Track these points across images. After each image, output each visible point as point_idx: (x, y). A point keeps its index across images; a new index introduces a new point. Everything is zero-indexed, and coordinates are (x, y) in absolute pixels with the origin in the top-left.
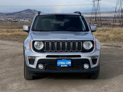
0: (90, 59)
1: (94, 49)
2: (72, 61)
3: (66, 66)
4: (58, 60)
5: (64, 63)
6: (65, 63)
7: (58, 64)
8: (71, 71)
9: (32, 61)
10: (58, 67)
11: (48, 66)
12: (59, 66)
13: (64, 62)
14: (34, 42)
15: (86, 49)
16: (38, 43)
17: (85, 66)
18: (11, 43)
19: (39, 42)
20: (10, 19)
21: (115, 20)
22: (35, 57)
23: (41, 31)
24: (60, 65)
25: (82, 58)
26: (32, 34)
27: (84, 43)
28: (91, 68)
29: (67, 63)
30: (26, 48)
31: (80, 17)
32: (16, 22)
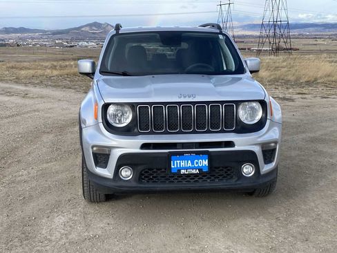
0: (257, 150)
1: (268, 122)
2: (211, 157)
3: (194, 171)
4: (173, 157)
5: (190, 164)
6: (192, 163)
7: (172, 167)
8: (208, 184)
9: (102, 157)
10: (174, 174)
11: (146, 172)
12: (176, 171)
13: (189, 162)
14: (106, 106)
15: (246, 122)
16: (117, 110)
17: (245, 170)
18: (58, 93)
19: (119, 108)
20: (61, 41)
21: (261, 41)
22: (110, 148)
23: (124, 74)
24: (179, 171)
25: (236, 148)
26: (101, 83)
27: (241, 107)
28: (262, 173)
29: (197, 163)
30: (85, 122)
31: (221, 37)
32: (71, 46)
